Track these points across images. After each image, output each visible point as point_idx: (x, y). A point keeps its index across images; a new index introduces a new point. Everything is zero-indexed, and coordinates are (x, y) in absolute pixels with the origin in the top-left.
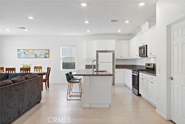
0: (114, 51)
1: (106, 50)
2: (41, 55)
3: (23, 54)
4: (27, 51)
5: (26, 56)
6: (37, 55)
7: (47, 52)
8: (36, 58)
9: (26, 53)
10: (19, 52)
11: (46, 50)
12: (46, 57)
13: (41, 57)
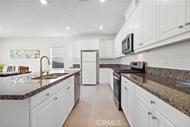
0: (98, 50)
1: (90, 49)
2: (32, 56)
3: (16, 55)
4: (19, 52)
5: (19, 56)
6: (28, 55)
7: (38, 53)
8: (27, 58)
9: (19, 53)
10: (13, 53)
11: (36, 51)
12: (37, 57)
13: (32, 57)
